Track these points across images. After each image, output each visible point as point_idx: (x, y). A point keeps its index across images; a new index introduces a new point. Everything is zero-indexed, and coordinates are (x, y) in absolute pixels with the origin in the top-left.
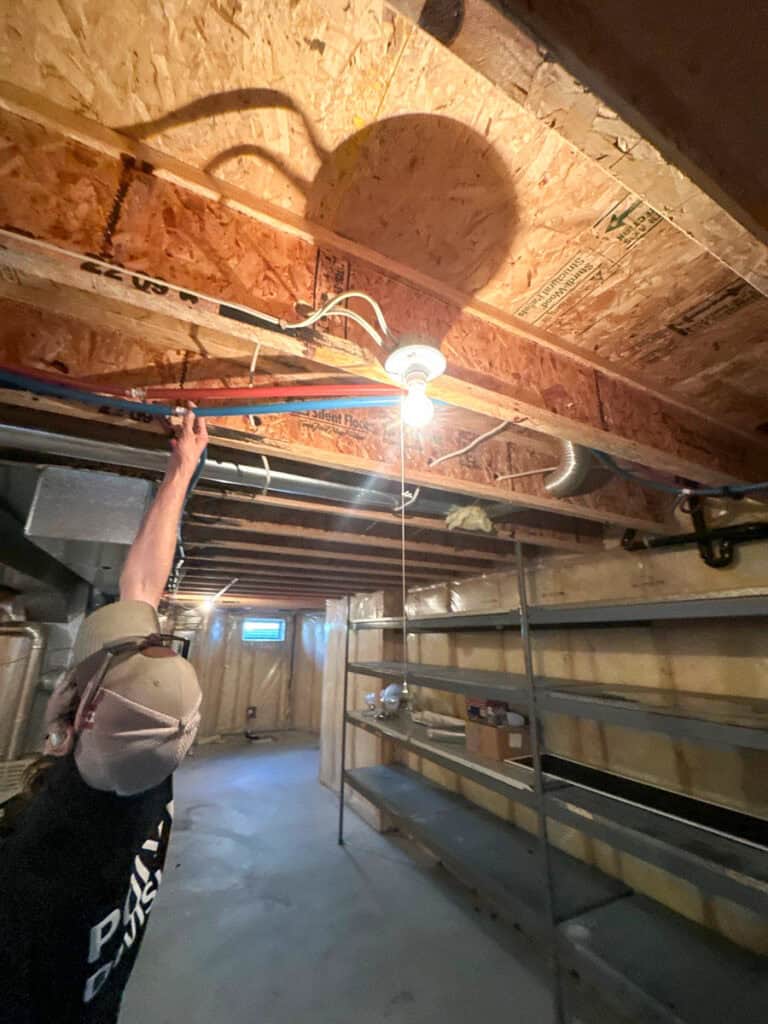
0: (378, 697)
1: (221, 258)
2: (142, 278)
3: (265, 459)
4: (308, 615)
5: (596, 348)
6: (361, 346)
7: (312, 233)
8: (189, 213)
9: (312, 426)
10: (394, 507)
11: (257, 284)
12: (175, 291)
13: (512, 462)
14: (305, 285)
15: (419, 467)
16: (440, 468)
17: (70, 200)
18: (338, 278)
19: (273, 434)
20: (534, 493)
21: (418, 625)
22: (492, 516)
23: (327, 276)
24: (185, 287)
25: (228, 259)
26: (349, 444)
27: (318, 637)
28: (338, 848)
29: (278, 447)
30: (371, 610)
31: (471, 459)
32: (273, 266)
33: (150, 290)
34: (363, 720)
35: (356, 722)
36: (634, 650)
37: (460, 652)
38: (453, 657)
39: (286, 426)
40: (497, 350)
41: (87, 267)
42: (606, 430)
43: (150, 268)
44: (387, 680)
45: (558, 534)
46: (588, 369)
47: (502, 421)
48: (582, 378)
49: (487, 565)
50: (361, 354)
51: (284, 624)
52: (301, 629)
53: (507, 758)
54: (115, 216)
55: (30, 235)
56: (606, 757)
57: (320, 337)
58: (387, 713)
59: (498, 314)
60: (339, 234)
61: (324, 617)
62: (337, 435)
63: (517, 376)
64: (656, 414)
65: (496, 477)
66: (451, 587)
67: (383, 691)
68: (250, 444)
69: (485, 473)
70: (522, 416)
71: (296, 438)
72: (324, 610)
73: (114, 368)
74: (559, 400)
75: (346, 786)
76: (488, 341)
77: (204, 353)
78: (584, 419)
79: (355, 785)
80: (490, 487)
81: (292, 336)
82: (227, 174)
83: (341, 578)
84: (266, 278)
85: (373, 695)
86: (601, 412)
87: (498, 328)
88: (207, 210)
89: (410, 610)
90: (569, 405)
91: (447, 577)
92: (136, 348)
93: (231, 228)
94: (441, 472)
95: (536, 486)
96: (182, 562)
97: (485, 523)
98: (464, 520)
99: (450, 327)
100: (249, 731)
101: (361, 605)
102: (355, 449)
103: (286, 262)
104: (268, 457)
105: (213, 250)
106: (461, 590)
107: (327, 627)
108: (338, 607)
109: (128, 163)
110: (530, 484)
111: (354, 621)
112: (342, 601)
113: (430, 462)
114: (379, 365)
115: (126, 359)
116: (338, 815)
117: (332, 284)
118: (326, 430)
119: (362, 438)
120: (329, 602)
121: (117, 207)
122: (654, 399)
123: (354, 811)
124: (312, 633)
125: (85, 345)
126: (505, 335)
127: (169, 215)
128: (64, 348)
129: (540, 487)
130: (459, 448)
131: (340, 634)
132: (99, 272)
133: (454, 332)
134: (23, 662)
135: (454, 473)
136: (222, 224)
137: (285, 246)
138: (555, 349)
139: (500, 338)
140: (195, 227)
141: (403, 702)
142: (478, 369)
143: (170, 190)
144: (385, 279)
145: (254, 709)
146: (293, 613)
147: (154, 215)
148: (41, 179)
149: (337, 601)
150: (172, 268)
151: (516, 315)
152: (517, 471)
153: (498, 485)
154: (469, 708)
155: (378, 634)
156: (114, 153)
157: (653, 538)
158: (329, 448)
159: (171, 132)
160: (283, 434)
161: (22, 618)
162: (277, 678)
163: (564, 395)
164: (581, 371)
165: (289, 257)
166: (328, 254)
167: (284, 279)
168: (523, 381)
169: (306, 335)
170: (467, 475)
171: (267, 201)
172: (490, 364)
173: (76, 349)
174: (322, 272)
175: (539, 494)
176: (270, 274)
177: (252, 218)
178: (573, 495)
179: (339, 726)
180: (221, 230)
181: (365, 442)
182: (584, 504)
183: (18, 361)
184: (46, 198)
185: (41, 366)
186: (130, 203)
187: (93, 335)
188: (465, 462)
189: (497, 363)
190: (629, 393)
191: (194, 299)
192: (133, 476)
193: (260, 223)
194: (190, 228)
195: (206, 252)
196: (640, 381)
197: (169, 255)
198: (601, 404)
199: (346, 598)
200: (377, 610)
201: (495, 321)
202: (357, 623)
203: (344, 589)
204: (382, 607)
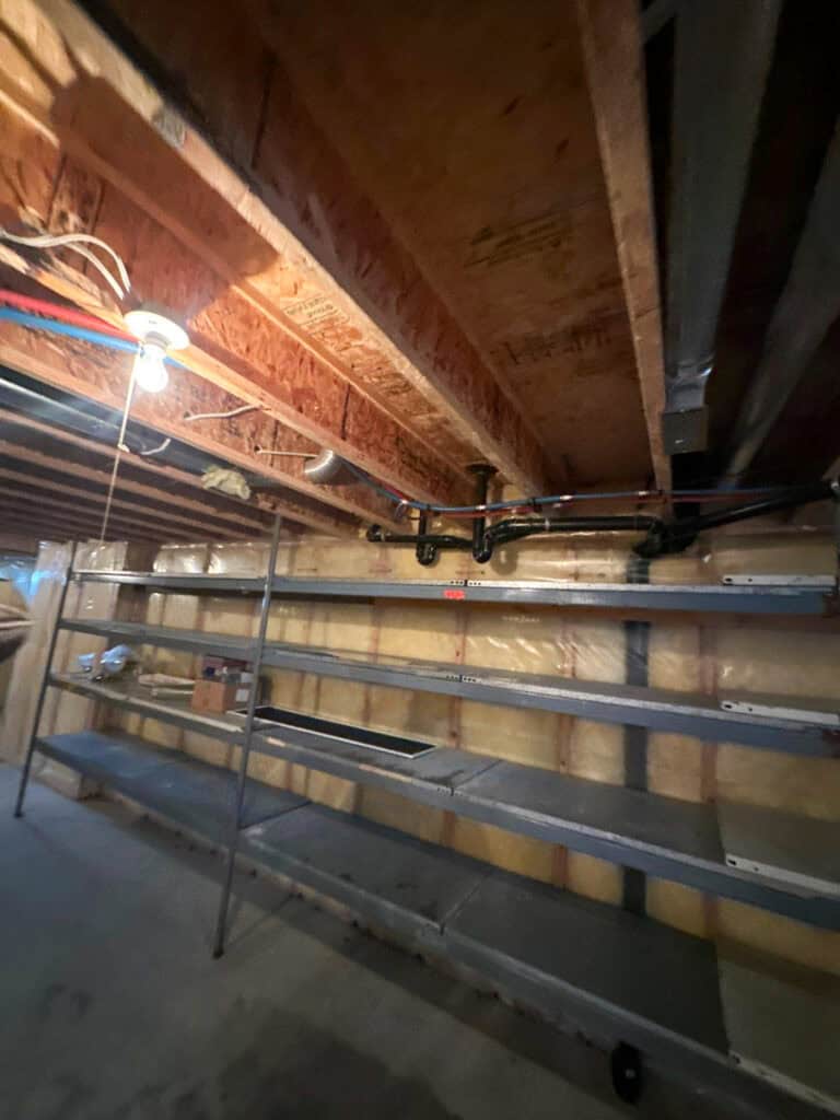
0: (99, 657)
5: (353, 366)
6: (100, 289)
7: (58, 134)
9: (35, 332)
10: (142, 449)
13: (277, 439)
14: (38, 191)
15: (172, 418)
16: (197, 424)
18: (87, 200)
20: (291, 473)
21: (163, 583)
22: (252, 484)
23: (71, 192)
26: (85, 368)
28: (13, 821)
30: (109, 565)
31: (234, 425)
34: (73, 682)
35: (61, 685)
36: (357, 623)
37: (208, 615)
38: (200, 620)
40: (258, 338)
42: (344, 438)
44: (113, 640)
45: (320, 516)
46: (343, 382)
47: (247, 404)
48: (335, 388)
49: (255, 534)
50: (100, 297)
53: (229, 709)
56: (317, 707)
57: (51, 263)
58: (107, 675)
59: (269, 306)
61: (34, 562)
62: (70, 353)
63: (272, 368)
64: (392, 436)
65: (257, 449)
66: (211, 549)
67: (107, 653)
69: (246, 442)
70: (266, 406)
72: (35, 554)
74: (308, 401)
75: (36, 754)
76: (251, 326)
78: (326, 423)
79: (48, 751)
80: (248, 457)
85: (91, 656)
86: (344, 421)
87: (265, 318)
89: (161, 567)
90: (316, 408)
91: (209, 538)
94: (197, 429)
95: (296, 467)
97: (243, 490)
98: (221, 483)
99: (213, 300)
101: (94, 554)
102: (93, 378)
103: (16, 155)
106: (223, 554)
107: (36, 578)
108: (58, 552)
110: (291, 464)
111: (77, 570)
112: (64, 547)
113: (187, 415)
114: (120, 313)
117: (79, 202)
118: (55, 343)
119: (104, 366)
120: (44, 545)
122: (394, 423)
126: (270, 326)
129: (299, 469)
130: (223, 411)
131: (56, 584)
133: (217, 306)
135: (212, 434)
137: (17, 135)
138: (317, 355)
139: (264, 328)
141: (130, 665)
142: (233, 350)
149: (58, 546)
151: (285, 312)
152: (280, 449)
153: (257, 458)
154: (205, 669)
155: (111, 590)
157: (389, 534)
163: (315, 398)
164: (336, 382)
165: (21, 148)
166: (77, 166)
168: (277, 375)
169: (30, 254)
170: (226, 440)
172: (248, 350)
174: (64, 184)
175: (296, 475)
178: (327, 483)
179: (36, 691)
181: (107, 371)
182: (336, 494)
188: (227, 426)
189: (255, 350)
190: (374, 412)
196: (386, 405)
198: (345, 416)
199: (71, 542)
200: (116, 563)
201: (262, 310)
202: (83, 574)
203: (72, 532)
204: (123, 559)
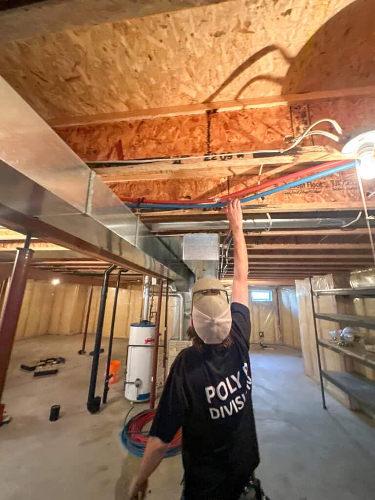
0: (338, 333)
1: (248, 133)
2: (223, 155)
3: (268, 215)
4: (284, 288)
6: (324, 146)
7: (286, 100)
8: (232, 120)
9: (289, 193)
10: (342, 225)
11: (265, 138)
12: (235, 155)
14: (287, 127)
17: (195, 138)
18: (304, 115)
19: (271, 202)
23: (297, 118)
24: (238, 152)
25: (251, 132)
26: (312, 197)
27: (292, 300)
28: (323, 410)
29: (275, 207)
30: (326, 285)
32: (270, 126)
33: (226, 159)
34: (330, 344)
35: (324, 345)
39: (276, 196)
41: (206, 160)
43: (224, 150)
44: (343, 324)
50: (325, 150)
51: (271, 293)
52: (281, 296)
54: (209, 136)
55: (188, 156)
57: (301, 150)
58: (346, 343)
60: (299, 93)
61: (294, 289)
62: (304, 194)
67: (341, 330)
68: (262, 209)
71: (283, 201)
72: (294, 286)
73: (204, 192)
75: (324, 379)
77: (234, 175)
79: (329, 378)
81: (286, 155)
82: (244, 96)
83: (305, 268)
84: (269, 132)
85: (335, 332)
88: (239, 115)
89: (354, 284)
92: (210, 182)
93: (250, 118)
96: (226, 266)
100: (262, 343)
101: (318, 282)
102: (316, 199)
103: (276, 120)
104: (270, 213)
105: (245, 131)
107: (298, 294)
108: (302, 284)
109: (208, 113)
111: (315, 291)
112: (306, 280)
114: (337, 152)
115: (208, 187)
116: (321, 395)
117: (301, 119)
118: (298, 193)
119: (319, 192)
120: (296, 281)
121: (209, 133)
123: (331, 394)
124: (288, 298)
125: (194, 187)
127: (226, 126)
128: (189, 190)
131: (306, 297)
132: (209, 160)
134: (179, 306)
136: (246, 118)
137: (273, 113)
140: (236, 125)
141: (357, 338)
143: (224, 115)
144: (330, 103)
145: (263, 333)
146: (276, 288)
147: (221, 129)
148: (186, 135)
149: (302, 281)
150: (231, 147)
155: (332, 299)
156: (203, 112)
158: (301, 202)
159: (221, 92)
160: (276, 201)
161: (175, 290)
162: (272, 320)
165: (277, 118)
166: (296, 106)
167: (277, 129)
169: (294, 152)
171: (263, 97)
173: (192, 189)
174: (294, 117)
176: (270, 130)
177: (257, 108)
179: (314, 346)
180: (245, 120)
181: (321, 193)
183: (176, 199)
184: (188, 141)
185: (183, 199)
186: (212, 128)
187: (196, 182)
191: (242, 156)
192: (211, 233)
193: (261, 109)
194: (234, 126)
195: (242, 134)
197: (229, 142)
199: (308, 279)
200: (329, 285)
202: (318, 292)
203: (308, 274)
204: (333, 283)
